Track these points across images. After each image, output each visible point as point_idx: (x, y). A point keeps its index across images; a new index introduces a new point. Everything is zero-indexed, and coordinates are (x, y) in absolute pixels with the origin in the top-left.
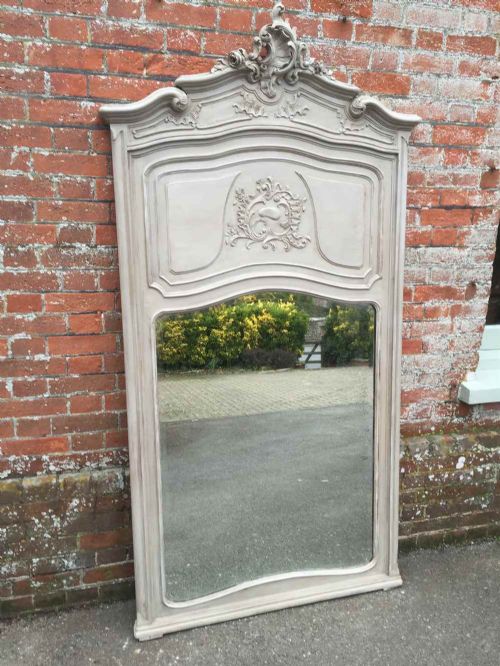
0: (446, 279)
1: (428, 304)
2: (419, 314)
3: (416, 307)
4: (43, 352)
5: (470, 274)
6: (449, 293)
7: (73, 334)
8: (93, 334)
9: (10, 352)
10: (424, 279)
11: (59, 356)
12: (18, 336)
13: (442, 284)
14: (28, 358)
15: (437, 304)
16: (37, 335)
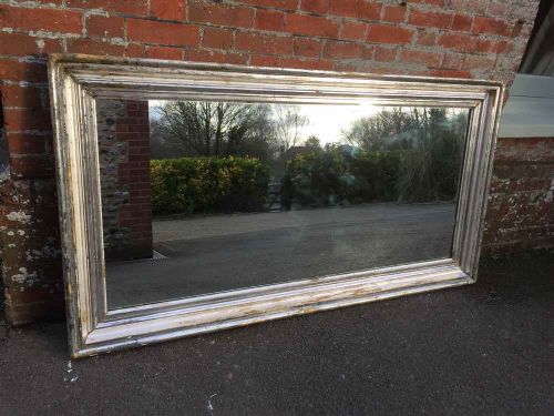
0: (501, 13)
1: (482, 37)
2: (473, 46)
3: (473, 38)
4: (121, 36)
5: (520, 12)
6: (500, 28)
7: (154, 19)
8: (175, 22)
9: (84, 30)
10: (484, 10)
11: (138, 43)
12: (95, 12)
13: (497, 19)
14: (104, 40)
15: (489, 38)
16: (115, 14)
